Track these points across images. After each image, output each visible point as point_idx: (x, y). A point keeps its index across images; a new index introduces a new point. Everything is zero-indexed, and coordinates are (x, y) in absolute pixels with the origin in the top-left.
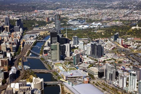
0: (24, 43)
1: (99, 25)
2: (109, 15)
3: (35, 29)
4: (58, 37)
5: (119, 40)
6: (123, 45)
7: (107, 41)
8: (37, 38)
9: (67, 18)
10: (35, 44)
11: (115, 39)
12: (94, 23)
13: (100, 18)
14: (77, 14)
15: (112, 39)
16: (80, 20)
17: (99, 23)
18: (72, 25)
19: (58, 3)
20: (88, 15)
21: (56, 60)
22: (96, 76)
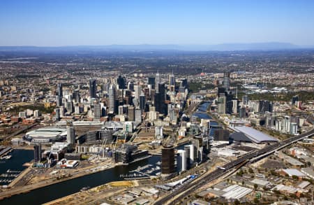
0: (190, 102)
1: (282, 90)
2: (304, 81)
3: (201, 91)
4: (226, 93)
5: (298, 103)
6: (300, 108)
7: (283, 104)
8: (204, 99)
9: (242, 83)
10: (202, 103)
11: (294, 102)
12: (276, 88)
13: (289, 84)
14: (258, 79)
15: (291, 103)
16: (260, 85)
17: (283, 88)
18: (246, 89)
19: (235, 65)
20: (272, 80)
21: (222, 113)
22: (258, 124)
